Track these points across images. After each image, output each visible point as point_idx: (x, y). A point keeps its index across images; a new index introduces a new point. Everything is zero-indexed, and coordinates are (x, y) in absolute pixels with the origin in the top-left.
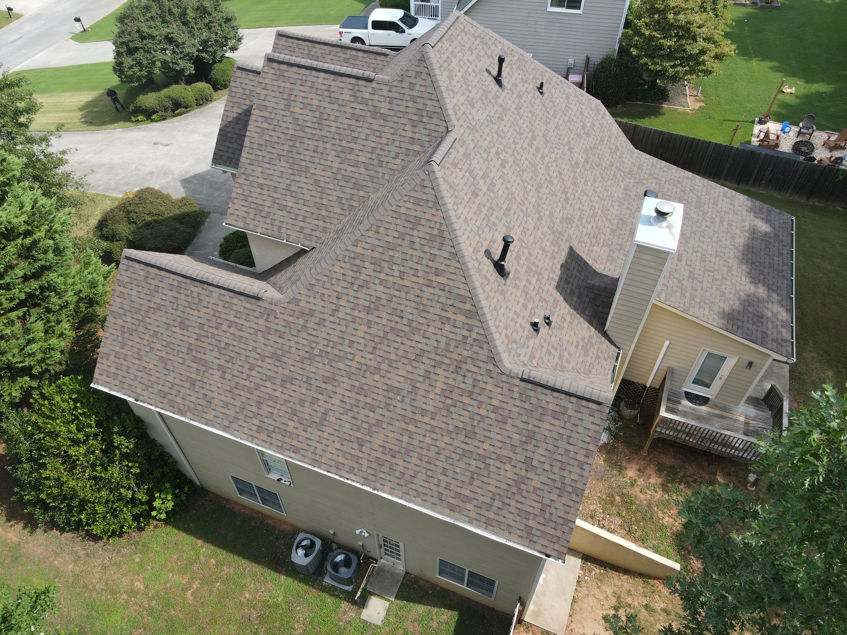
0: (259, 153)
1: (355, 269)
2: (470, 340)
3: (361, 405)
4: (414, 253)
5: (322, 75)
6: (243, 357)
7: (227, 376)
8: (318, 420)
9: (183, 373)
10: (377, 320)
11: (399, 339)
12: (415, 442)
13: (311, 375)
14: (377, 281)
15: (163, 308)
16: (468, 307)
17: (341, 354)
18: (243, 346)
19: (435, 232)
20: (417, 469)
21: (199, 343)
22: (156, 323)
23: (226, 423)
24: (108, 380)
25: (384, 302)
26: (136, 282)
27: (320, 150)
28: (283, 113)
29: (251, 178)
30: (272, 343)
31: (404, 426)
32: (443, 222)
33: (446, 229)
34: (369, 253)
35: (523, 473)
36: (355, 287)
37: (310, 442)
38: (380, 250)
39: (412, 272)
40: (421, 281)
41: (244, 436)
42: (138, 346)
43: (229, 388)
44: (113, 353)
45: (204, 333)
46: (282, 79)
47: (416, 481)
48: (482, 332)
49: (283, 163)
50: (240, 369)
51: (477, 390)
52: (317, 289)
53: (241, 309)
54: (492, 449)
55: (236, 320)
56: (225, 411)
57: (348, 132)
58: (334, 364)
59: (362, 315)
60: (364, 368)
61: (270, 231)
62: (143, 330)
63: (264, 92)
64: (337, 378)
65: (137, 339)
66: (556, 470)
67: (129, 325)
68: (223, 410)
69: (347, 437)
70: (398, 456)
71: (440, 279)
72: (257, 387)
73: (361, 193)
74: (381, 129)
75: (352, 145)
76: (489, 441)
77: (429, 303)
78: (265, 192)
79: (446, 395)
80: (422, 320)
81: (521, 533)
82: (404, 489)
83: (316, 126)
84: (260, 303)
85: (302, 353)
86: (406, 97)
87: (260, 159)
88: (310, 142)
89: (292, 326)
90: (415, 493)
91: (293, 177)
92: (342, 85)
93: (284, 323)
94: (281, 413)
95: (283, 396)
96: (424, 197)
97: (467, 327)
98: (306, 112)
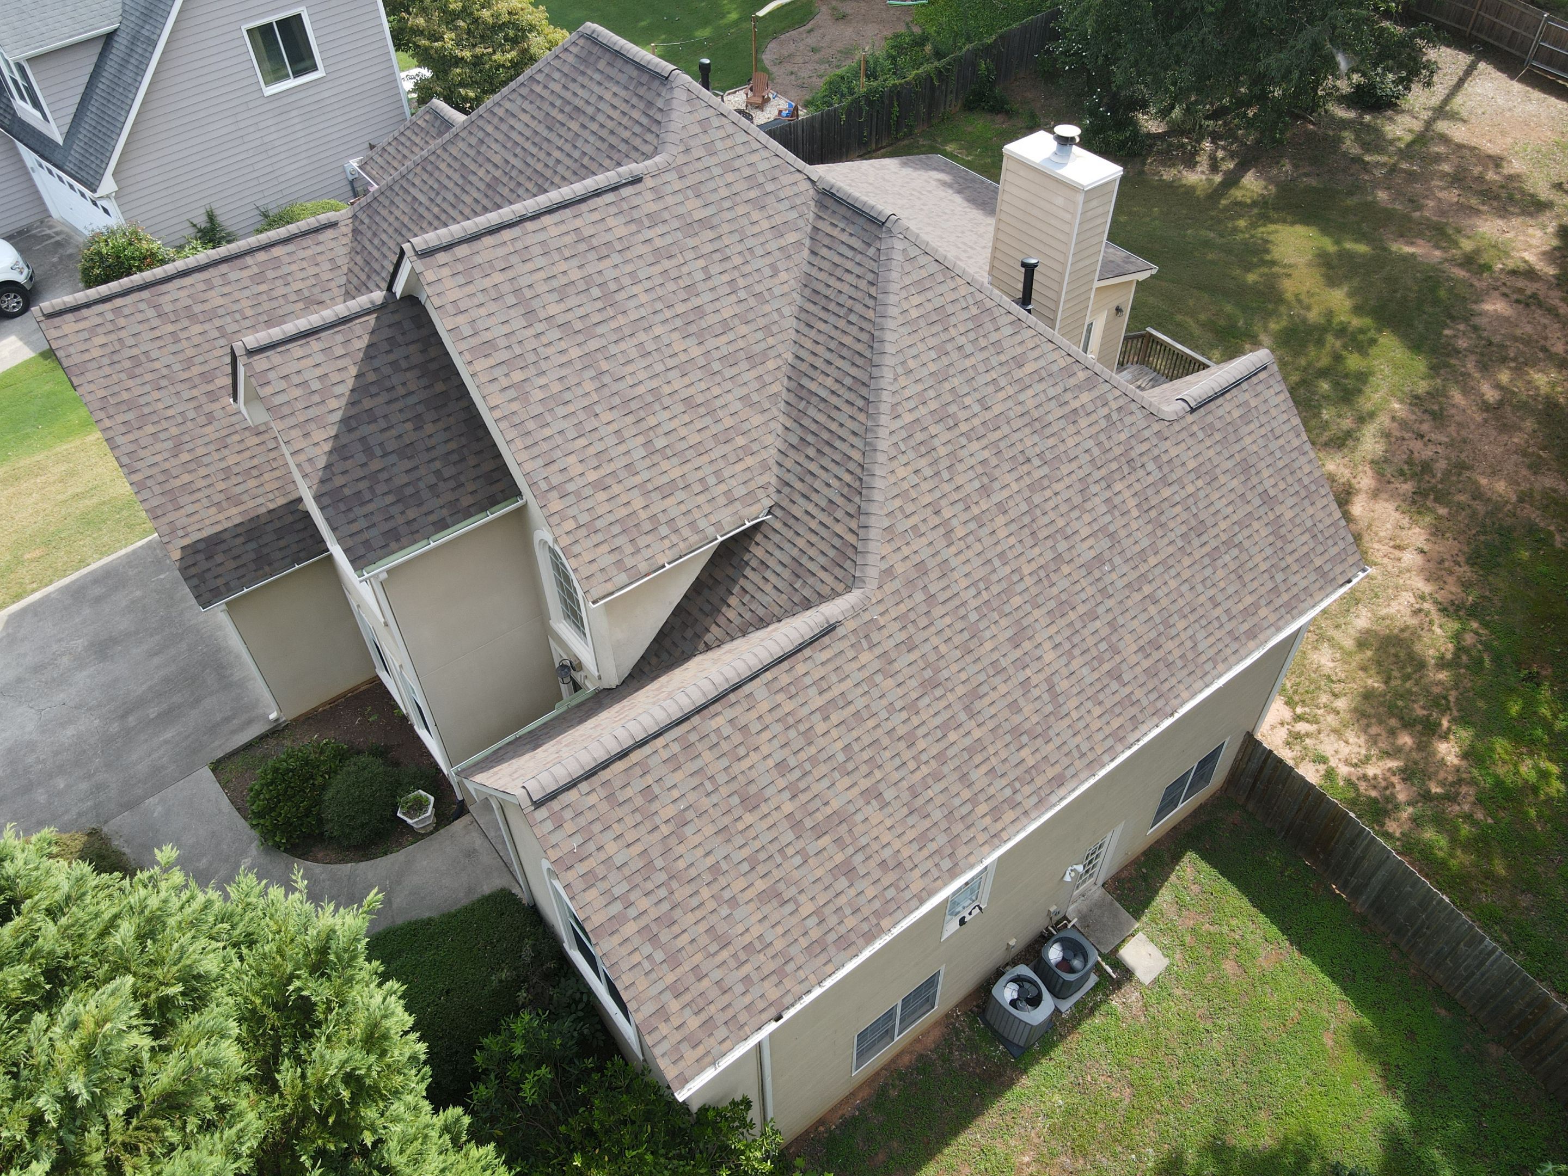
0: (547, 432)
1: (923, 450)
2: (1115, 416)
3: (1078, 625)
4: (972, 360)
5: (547, 220)
6: (885, 741)
7: (889, 795)
8: (1050, 708)
9: (819, 873)
10: (1006, 493)
11: (1048, 493)
12: (1164, 602)
13: (995, 656)
14: (963, 441)
15: (690, 815)
16: (1082, 375)
17: (1004, 585)
18: (871, 723)
19: (974, 311)
20: (1190, 632)
21: (803, 798)
22: (700, 852)
23: (946, 864)
24: (700, 1050)
25: (994, 462)
26: (597, 827)
27: (650, 347)
28: (530, 332)
29: (571, 487)
30: (907, 672)
31: (1137, 597)
32: (972, 289)
33: (983, 296)
34: (923, 410)
35: (1271, 516)
36: (946, 475)
37: (1066, 749)
38: (932, 393)
39: (991, 389)
40: (1010, 391)
41: (986, 848)
42: (702, 928)
43: (905, 811)
44: (668, 996)
45: (797, 774)
46: (477, 273)
47: (1201, 648)
48: (1118, 393)
49: (607, 416)
50: (897, 762)
51: (1166, 469)
52: (900, 528)
53: (821, 672)
54: (1229, 522)
55: (828, 696)
56: (932, 847)
57: (671, 286)
58: (1007, 609)
59: (984, 505)
60: (1042, 574)
61: (682, 545)
62: (688, 890)
63: (461, 319)
64: (1025, 623)
65: (691, 918)
66: (1290, 480)
67: (654, 913)
68: (926, 852)
69: (1098, 686)
70: (1162, 640)
71: (1029, 368)
72: (941, 757)
73: (771, 365)
74: (717, 245)
75: (696, 302)
76: (1220, 516)
77: (1041, 411)
78: (616, 489)
79: (1146, 507)
80: (1051, 442)
81: (1318, 585)
82: (1199, 673)
83: (610, 312)
84: (840, 631)
85: (957, 640)
86: (716, 171)
87: (559, 440)
88: (623, 346)
89: (912, 616)
90: (1210, 664)
91: (644, 426)
92: (596, 216)
93: (898, 625)
94: (1003, 754)
95: (984, 729)
96: (924, 273)
97: (1099, 403)
98: (572, 302)
